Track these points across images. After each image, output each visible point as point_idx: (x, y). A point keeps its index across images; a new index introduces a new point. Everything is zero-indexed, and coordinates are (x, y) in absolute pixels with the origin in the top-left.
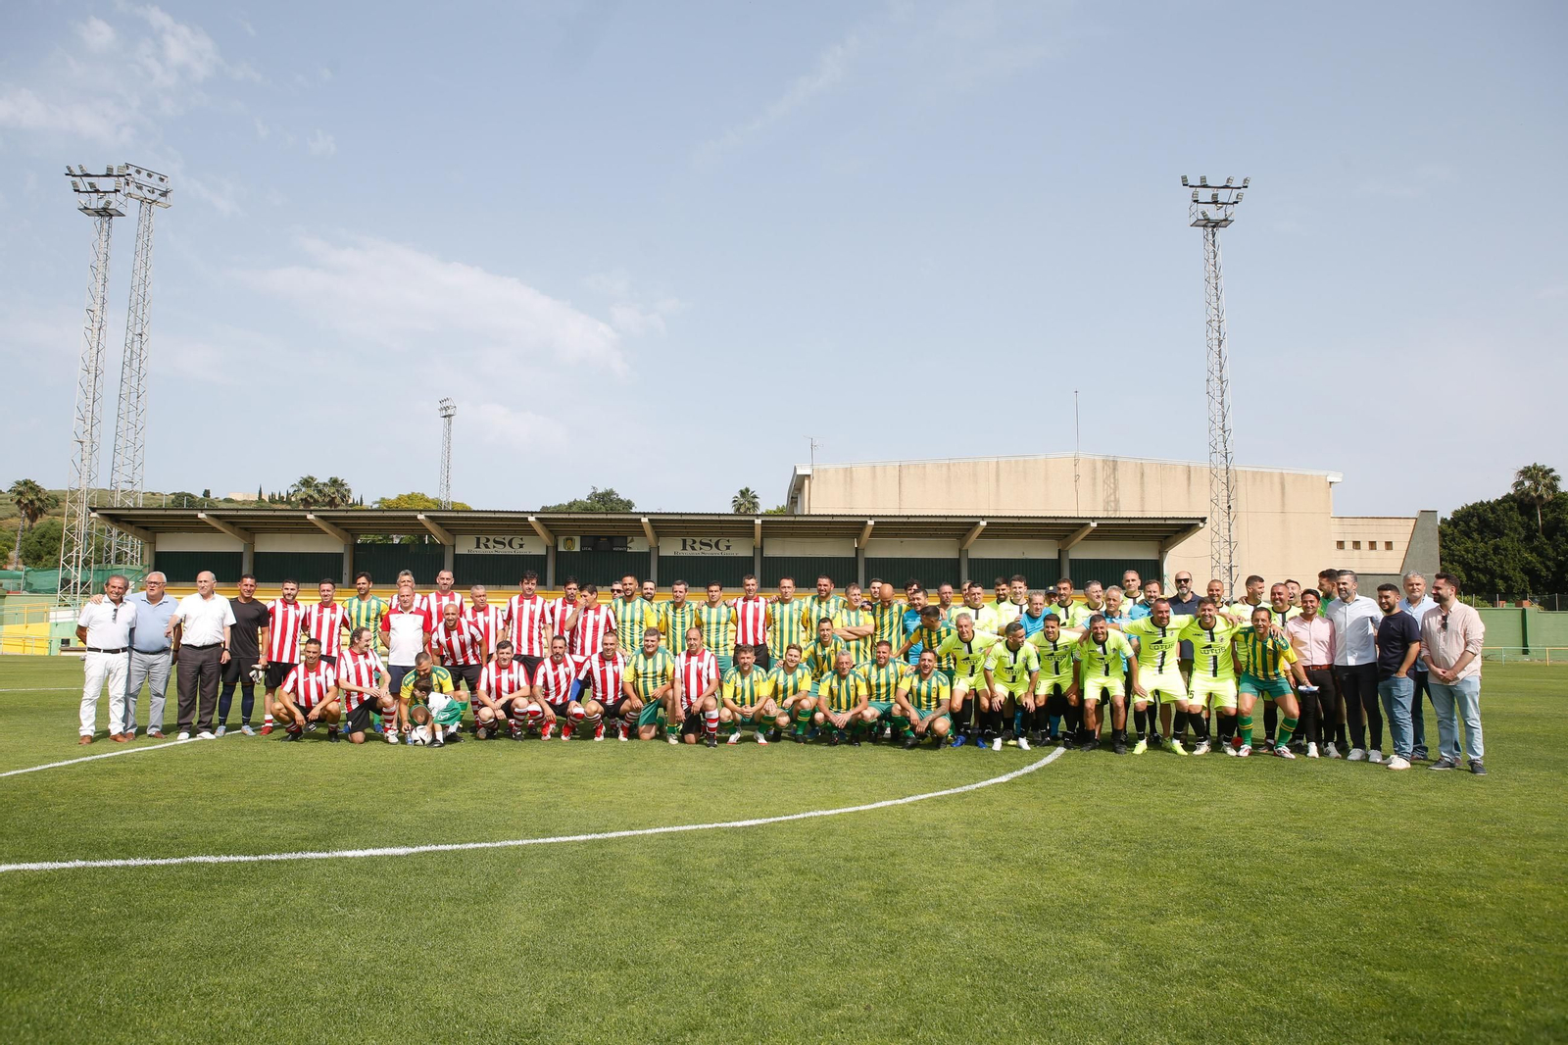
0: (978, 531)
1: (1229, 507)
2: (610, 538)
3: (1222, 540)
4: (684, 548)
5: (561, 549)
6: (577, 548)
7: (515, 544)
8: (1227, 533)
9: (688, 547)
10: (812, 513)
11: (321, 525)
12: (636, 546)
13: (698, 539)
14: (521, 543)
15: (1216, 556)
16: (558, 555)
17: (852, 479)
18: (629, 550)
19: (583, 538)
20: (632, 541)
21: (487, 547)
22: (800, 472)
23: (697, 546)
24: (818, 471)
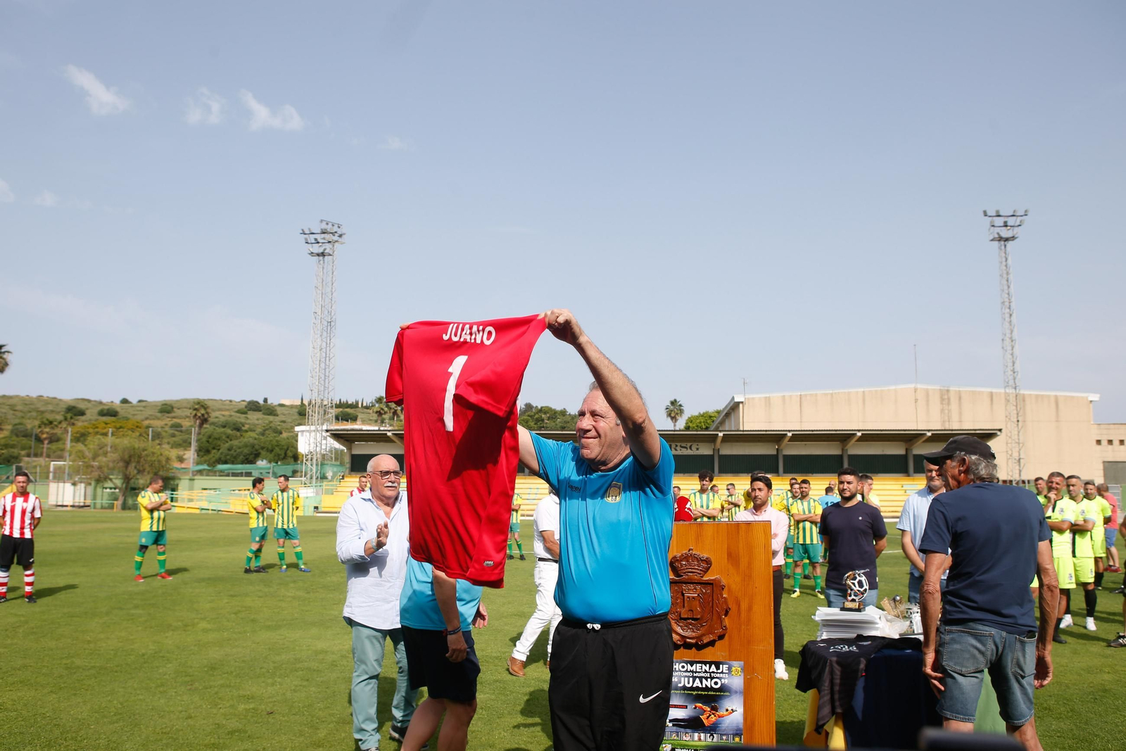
0: (856, 438)
1: (1018, 421)
3: (1013, 442)
8: (1016, 437)
10: (745, 429)
13: (679, 444)
15: (1010, 452)
17: (770, 404)
22: (736, 400)
23: (678, 448)
24: (749, 399)
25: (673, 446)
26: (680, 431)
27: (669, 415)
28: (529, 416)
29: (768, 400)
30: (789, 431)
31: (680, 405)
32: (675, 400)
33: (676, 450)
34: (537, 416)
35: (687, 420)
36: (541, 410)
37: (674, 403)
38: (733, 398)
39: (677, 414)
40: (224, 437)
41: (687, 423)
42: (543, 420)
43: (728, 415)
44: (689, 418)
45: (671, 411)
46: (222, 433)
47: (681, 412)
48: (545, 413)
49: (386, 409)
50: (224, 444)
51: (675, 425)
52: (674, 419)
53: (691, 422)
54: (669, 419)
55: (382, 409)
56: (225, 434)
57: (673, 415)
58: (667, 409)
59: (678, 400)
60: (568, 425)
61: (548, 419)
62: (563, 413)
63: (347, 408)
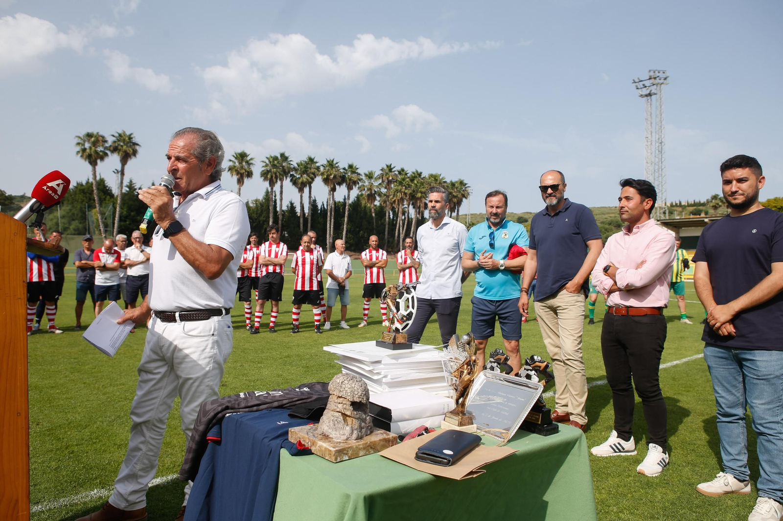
40: (603, 230)
46: (602, 228)
49: (720, 204)
50: (603, 234)
55: (718, 204)
56: (604, 228)
63: (700, 206)
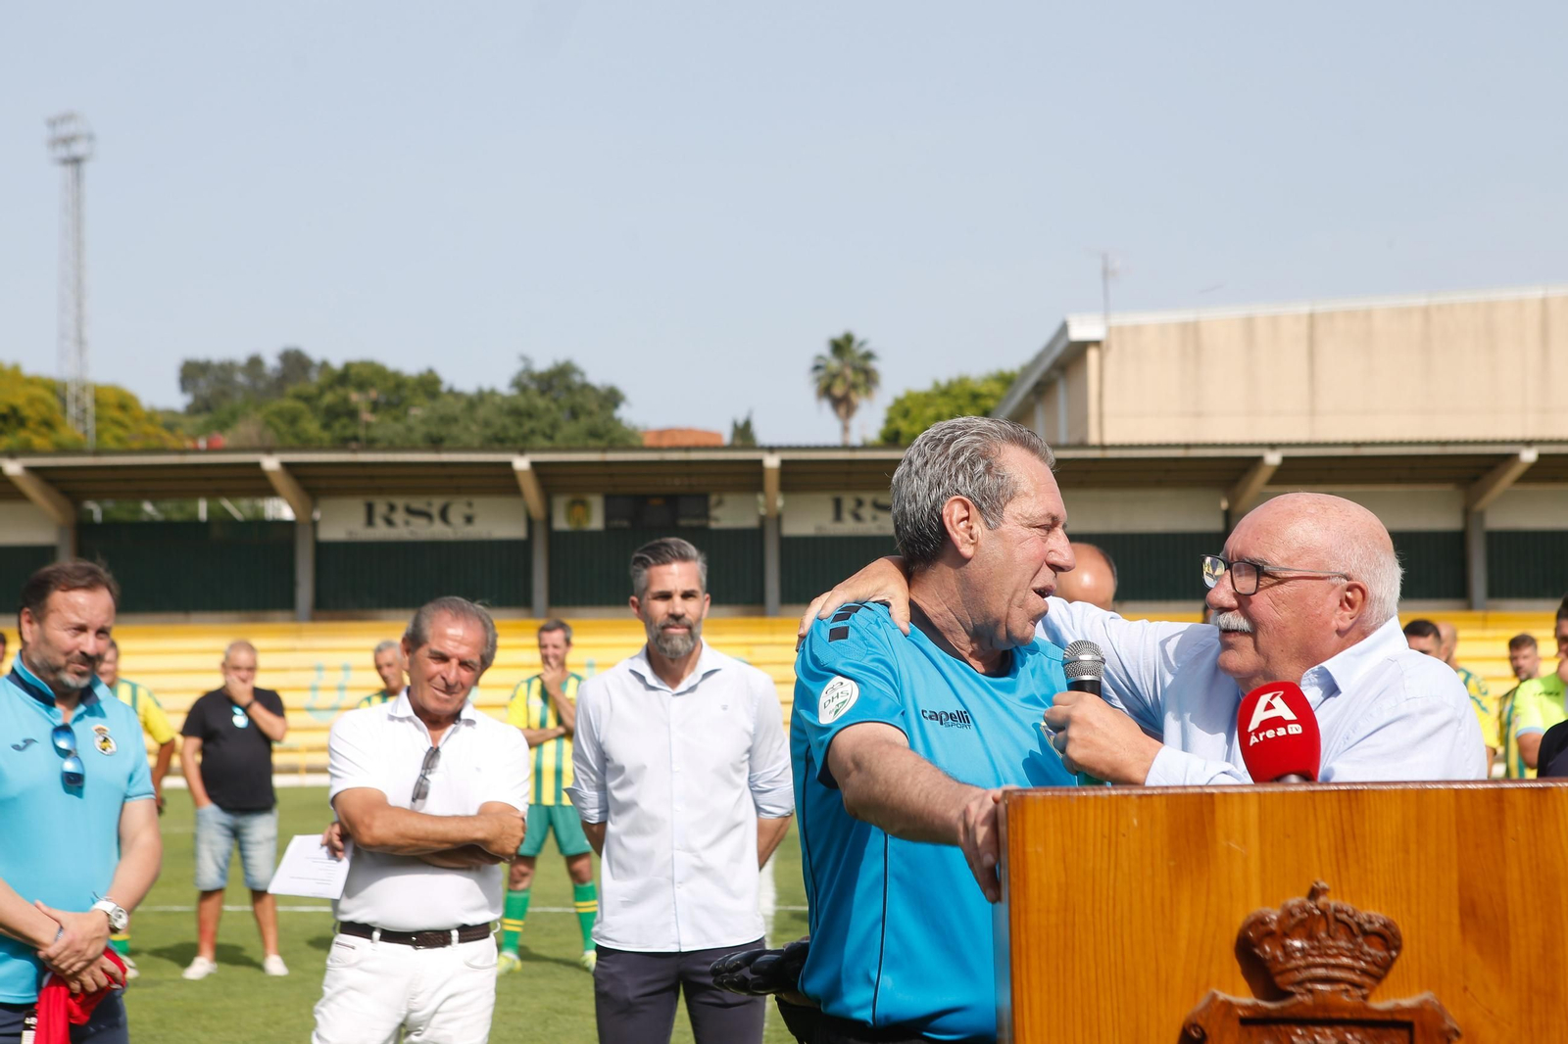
0: (1516, 471)
2: (672, 500)
4: (838, 517)
5: (561, 523)
6: (596, 522)
7: (456, 514)
9: (847, 516)
10: (1109, 439)
11: (31, 488)
12: (730, 515)
13: (868, 498)
14: (467, 511)
16: (555, 539)
17: (1199, 350)
18: (713, 525)
19: (609, 500)
20: (720, 503)
21: (389, 522)
22: (1077, 333)
23: (867, 512)
24: (1120, 330)
25: (848, 503)
26: (865, 447)
27: (826, 392)
28: (299, 397)
29: (1191, 333)
30: (1273, 446)
31: (869, 356)
32: (849, 339)
33: (857, 517)
34: (329, 398)
35: (891, 409)
36: (347, 377)
37: (841, 347)
38: (1064, 328)
39: (854, 386)
41: (889, 421)
42: (352, 414)
43: (1043, 389)
44: (899, 402)
45: (834, 376)
47: (868, 378)
48: (362, 386)
51: (846, 429)
52: (843, 405)
53: (906, 414)
54: (826, 405)
57: (838, 390)
58: (817, 368)
59: (859, 336)
60: (455, 430)
61: (375, 407)
62: (429, 385)
